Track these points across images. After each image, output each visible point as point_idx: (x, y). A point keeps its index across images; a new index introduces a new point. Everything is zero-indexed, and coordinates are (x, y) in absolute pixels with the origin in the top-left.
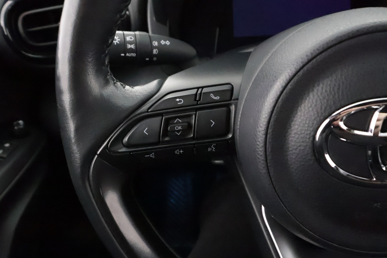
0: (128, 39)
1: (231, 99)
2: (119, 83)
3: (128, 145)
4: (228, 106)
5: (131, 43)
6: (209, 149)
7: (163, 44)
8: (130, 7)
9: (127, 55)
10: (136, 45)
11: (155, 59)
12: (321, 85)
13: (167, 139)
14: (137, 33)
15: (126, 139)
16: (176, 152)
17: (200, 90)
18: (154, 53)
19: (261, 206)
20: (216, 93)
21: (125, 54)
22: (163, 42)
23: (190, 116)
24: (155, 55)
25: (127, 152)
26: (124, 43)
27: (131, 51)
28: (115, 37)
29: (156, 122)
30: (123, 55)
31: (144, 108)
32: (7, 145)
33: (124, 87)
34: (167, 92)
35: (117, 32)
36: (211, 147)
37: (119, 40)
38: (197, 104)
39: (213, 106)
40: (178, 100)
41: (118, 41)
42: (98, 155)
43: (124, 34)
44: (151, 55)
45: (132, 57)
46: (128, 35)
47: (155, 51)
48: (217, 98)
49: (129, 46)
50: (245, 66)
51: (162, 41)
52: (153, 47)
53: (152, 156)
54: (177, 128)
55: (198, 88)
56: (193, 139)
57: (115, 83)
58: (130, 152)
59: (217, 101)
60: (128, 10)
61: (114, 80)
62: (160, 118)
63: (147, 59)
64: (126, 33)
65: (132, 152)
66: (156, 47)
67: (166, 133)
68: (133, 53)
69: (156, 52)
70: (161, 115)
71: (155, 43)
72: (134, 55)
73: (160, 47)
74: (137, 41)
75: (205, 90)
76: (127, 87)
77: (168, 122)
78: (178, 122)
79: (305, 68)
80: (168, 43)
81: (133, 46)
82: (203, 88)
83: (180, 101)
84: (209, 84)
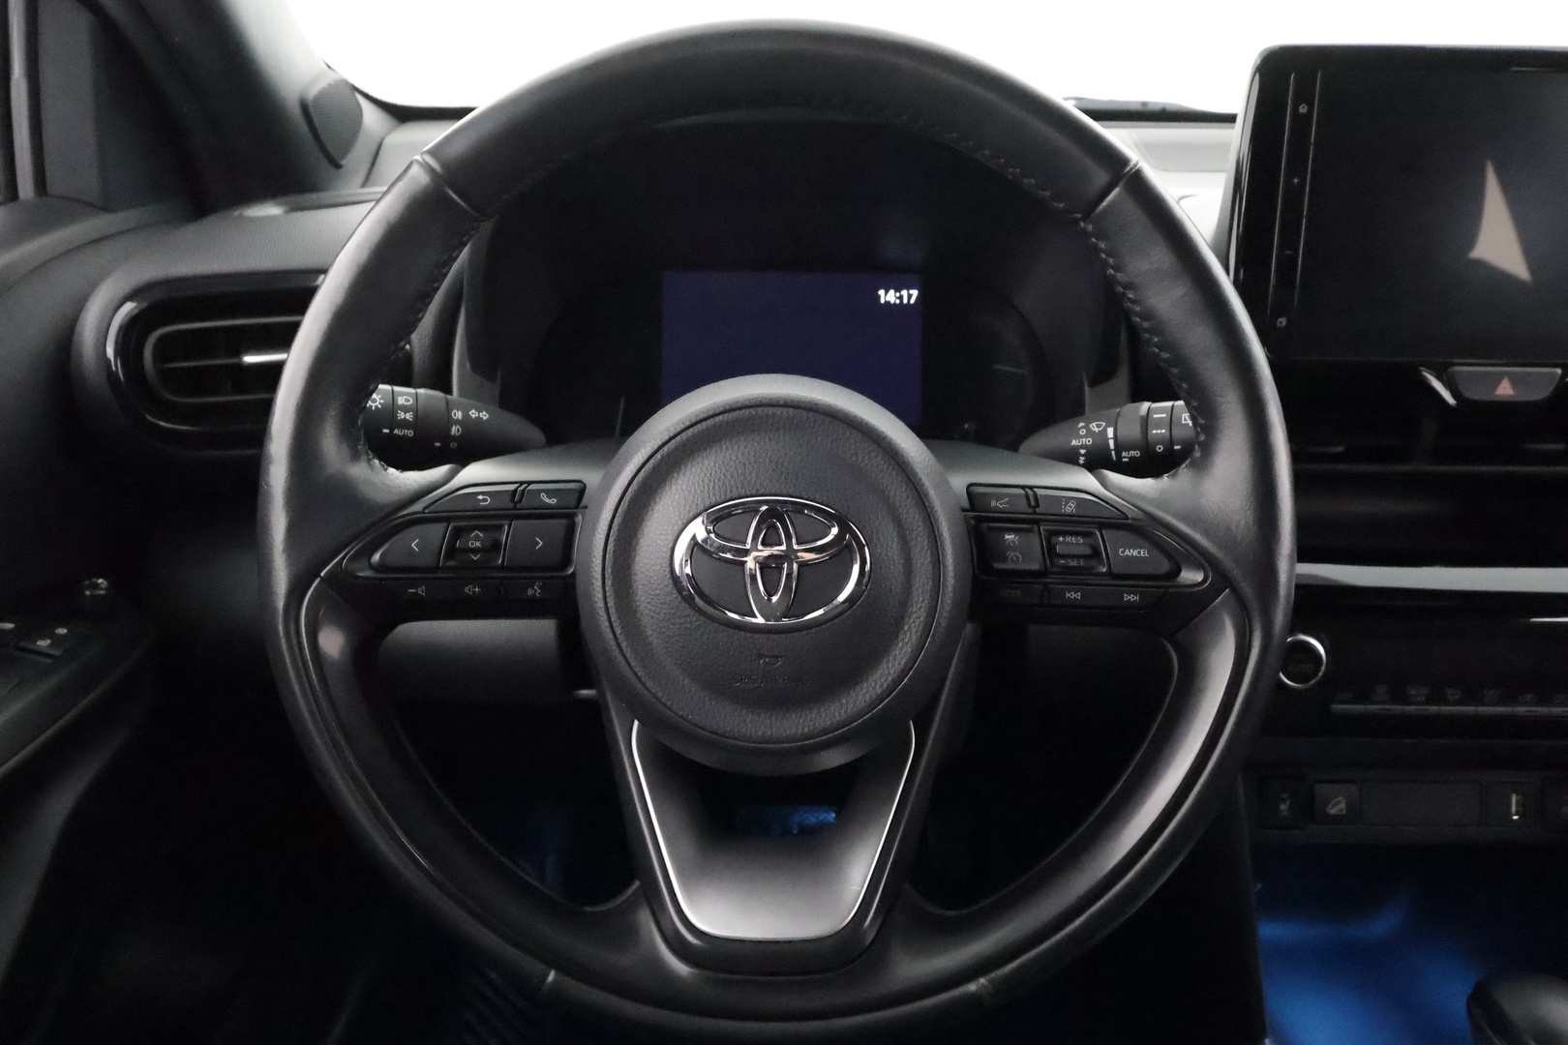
0: (401, 401)
1: (577, 506)
2: (377, 462)
3: (381, 568)
4: (571, 517)
5: (406, 409)
6: (530, 592)
7: (473, 416)
8: (414, 337)
9: (396, 431)
10: (416, 416)
11: (454, 445)
12: (688, 474)
13: (451, 563)
14: (421, 391)
15: (376, 557)
16: (466, 590)
17: (524, 486)
18: (453, 433)
19: (633, 723)
20: (550, 493)
21: (392, 431)
22: (473, 414)
23: (500, 528)
24: (454, 438)
25: (376, 579)
26: (391, 409)
27: (404, 424)
28: (374, 396)
29: (436, 531)
30: (386, 431)
31: (418, 507)
32: (62, 631)
33: (386, 470)
34: (461, 485)
35: (381, 386)
36: (533, 588)
37: (382, 401)
38: (515, 509)
39: (544, 514)
40: (480, 497)
41: (380, 403)
42: (322, 579)
43: (393, 391)
44: (446, 437)
45: (404, 437)
46: (402, 394)
47: (455, 430)
48: (553, 501)
49: (401, 415)
50: (610, 460)
51: (473, 411)
52: (451, 422)
53: (421, 591)
54: (472, 544)
55: (522, 483)
56: (502, 568)
57: (369, 460)
58: (381, 579)
59: (550, 507)
60: (409, 342)
61: (368, 455)
62: (446, 524)
63: (438, 444)
64: (397, 389)
65: (385, 579)
66: (457, 422)
67: (452, 551)
68: (408, 429)
69: (458, 431)
70: (448, 520)
71: (458, 415)
72: (410, 433)
73: (466, 422)
74: (419, 406)
75: (533, 487)
76: (392, 470)
77: (458, 533)
78: (477, 536)
79: (666, 449)
80: (484, 416)
81: (409, 416)
82: (530, 483)
83: (485, 500)
84: (542, 479)
